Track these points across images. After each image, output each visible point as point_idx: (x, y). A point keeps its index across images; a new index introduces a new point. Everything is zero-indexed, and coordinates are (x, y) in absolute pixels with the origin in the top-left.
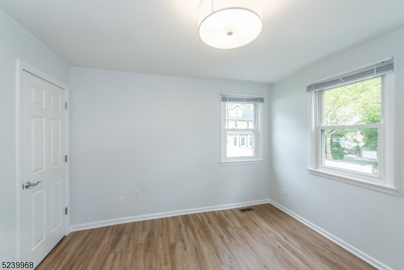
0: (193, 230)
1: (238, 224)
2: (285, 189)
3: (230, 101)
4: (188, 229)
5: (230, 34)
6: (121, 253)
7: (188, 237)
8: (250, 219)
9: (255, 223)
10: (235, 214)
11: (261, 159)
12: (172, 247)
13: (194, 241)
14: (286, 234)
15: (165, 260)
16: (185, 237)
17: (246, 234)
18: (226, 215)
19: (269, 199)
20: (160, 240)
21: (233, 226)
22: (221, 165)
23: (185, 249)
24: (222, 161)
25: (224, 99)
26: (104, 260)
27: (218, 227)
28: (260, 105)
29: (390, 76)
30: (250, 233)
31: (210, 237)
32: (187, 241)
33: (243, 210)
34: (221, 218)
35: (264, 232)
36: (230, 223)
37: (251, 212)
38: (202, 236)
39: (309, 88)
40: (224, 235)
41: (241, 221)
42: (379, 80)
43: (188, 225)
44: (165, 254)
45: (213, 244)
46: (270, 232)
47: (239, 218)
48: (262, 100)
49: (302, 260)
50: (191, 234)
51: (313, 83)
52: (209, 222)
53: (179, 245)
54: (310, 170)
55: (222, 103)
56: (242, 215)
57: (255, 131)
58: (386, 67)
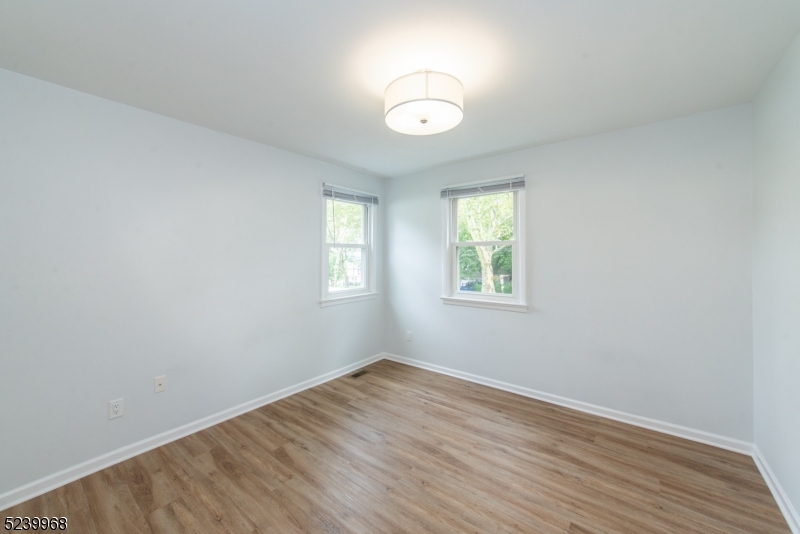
0: (297, 422)
1: (360, 394)
2: (409, 332)
3: (336, 197)
4: (287, 423)
5: (424, 121)
6: (181, 501)
7: (297, 433)
8: (373, 384)
9: (382, 387)
10: (347, 384)
11: (374, 292)
12: (281, 455)
13: (312, 435)
14: (424, 389)
15: (284, 473)
16: (292, 435)
17: (379, 402)
18: (335, 389)
19: (384, 353)
20: (248, 455)
21: (355, 399)
22: (323, 305)
23: (305, 448)
24: (323, 299)
25: (328, 194)
26: (147, 526)
27: (334, 406)
28: (373, 208)
29: (521, 192)
30: (385, 400)
31: (332, 422)
32: (299, 439)
33: (356, 375)
34: (330, 394)
35: (400, 394)
36: (350, 397)
37: (368, 375)
38: (318, 425)
39: (444, 193)
40: (352, 413)
41: (362, 389)
42: (511, 194)
43: (282, 418)
44: (278, 468)
45: (343, 428)
46: (406, 391)
47: (356, 387)
48: (375, 200)
49: (454, 408)
50: (300, 428)
51: (450, 187)
52: (315, 404)
53: (290, 448)
54: (444, 299)
55: (323, 199)
56: (358, 382)
57: (366, 248)
58: (519, 184)
